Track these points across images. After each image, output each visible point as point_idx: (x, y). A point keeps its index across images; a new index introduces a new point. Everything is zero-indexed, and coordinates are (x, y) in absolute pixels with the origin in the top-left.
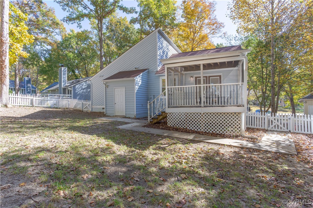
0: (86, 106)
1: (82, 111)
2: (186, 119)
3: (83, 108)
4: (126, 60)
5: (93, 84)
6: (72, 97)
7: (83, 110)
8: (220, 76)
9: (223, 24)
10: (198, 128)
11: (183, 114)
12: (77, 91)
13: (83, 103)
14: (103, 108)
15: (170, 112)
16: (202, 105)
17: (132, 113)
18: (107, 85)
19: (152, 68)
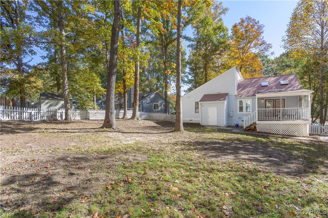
0: (174, 119)
1: (171, 122)
2: (270, 127)
6: (141, 110)
8: (284, 99)
9: (271, 45)
11: (268, 125)
12: (144, 106)
14: (190, 120)
15: (259, 123)
16: (281, 119)
17: (222, 123)
18: (202, 105)
19: (231, 93)
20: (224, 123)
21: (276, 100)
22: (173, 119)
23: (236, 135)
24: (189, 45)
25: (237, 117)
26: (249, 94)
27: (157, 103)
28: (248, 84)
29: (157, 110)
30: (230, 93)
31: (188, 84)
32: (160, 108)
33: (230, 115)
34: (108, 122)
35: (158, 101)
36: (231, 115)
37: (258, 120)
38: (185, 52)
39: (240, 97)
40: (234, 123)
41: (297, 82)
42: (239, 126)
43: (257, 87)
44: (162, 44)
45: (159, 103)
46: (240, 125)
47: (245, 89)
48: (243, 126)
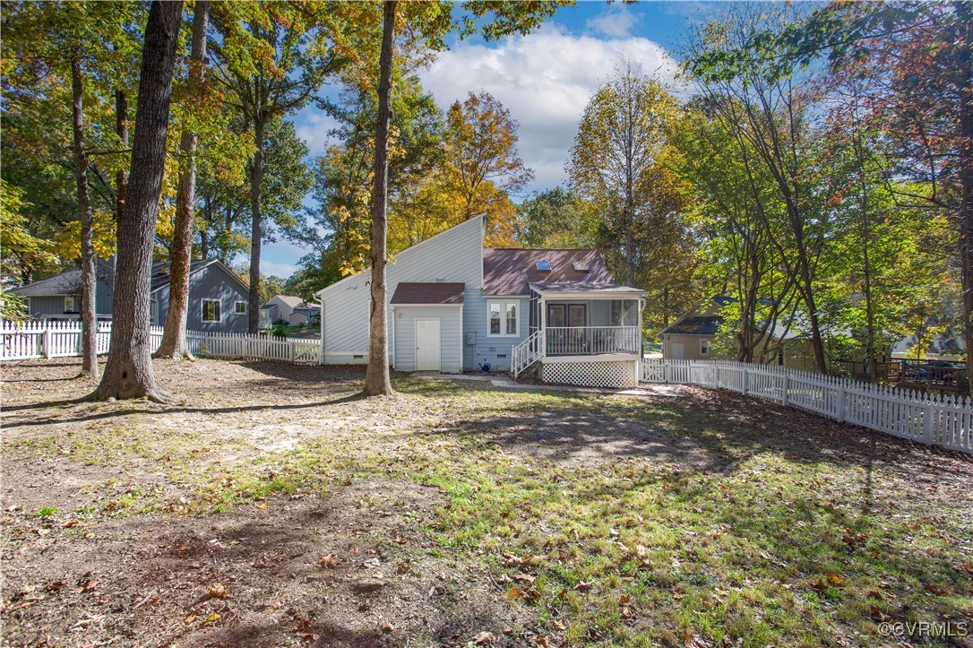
1: (293, 364)
3: (293, 355)
7: (295, 361)
15: (548, 362)
16: (592, 352)
17: (454, 364)
18: (398, 312)
19: (471, 283)
20: (459, 364)
21: (569, 305)
22: (298, 355)
23: (522, 394)
24: (334, 132)
25: (485, 346)
26: (514, 289)
27: (215, 300)
28: (506, 262)
29: (215, 322)
30: (468, 284)
31: (304, 243)
32: (223, 317)
33: (471, 342)
34: (125, 375)
35: (218, 292)
36: (473, 342)
37: (547, 356)
38: (304, 147)
39: (495, 294)
40: (478, 362)
41: (603, 269)
42: (491, 370)
43: (527, 271)
44: (244, 108)
45: (220, 300)
46: (492, 367)
47: (501, 275)
48: (499, 369)
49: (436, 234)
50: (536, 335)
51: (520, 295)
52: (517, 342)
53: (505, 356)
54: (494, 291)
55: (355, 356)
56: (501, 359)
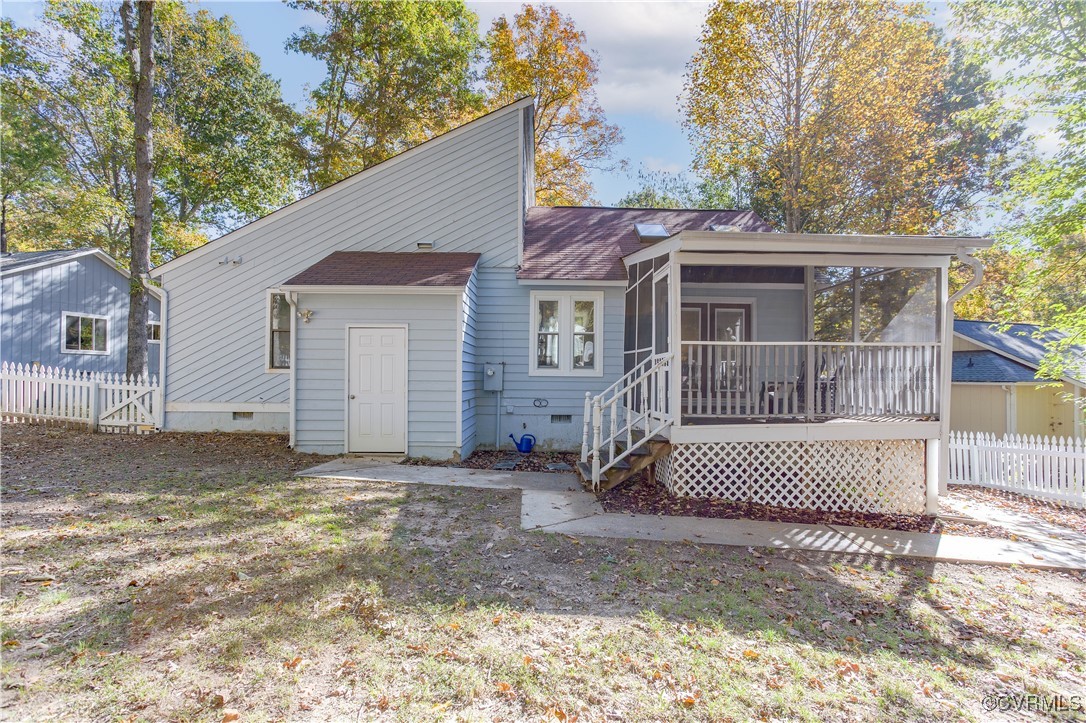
0: (118, 406)
1: (96, 431)
2: (750, 465)
3: (98, 411)
4: (371, 205)
5: (173, 295)
7: (101, 423)
8: (748, 308)
10: (790, 498)
11: (739, 448)
13: (104, 386)
14: (235, 413)
15: (687, 440)
16: (811, 414)
17: (442, 438)
18: (304, 308)
19: (494, 253)
20: (454, 436)
22: (111, 410)
25: (524, 394)
26: (590, 270)
27: (95, 317)
28: (573, 228)
29: (95, 353)
30: (490, 255)
32: (113, 345)
33: (489, 386)
36: (494, 384)
37: (684, 422)
39: (548, 277)
40: (507, 431)
42: (536, 449)
43: (619, 241)
45: (107, 318)
46: (540, 442)
48: (556, 447)
49: (418, 144)
50: (648, 366)
51: (603, 279)
52: (596, 385)
53: (568, 417)
54: (546, 272)
55: (235, 414)
56: (559, 425)
